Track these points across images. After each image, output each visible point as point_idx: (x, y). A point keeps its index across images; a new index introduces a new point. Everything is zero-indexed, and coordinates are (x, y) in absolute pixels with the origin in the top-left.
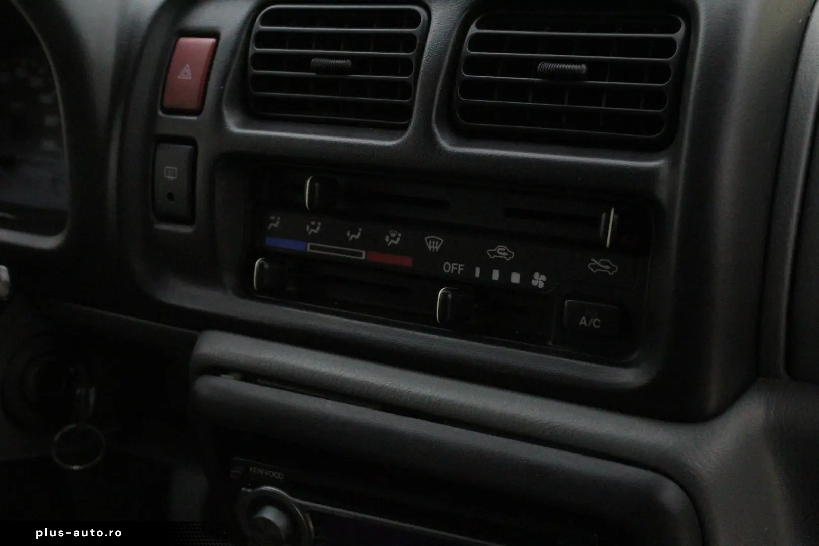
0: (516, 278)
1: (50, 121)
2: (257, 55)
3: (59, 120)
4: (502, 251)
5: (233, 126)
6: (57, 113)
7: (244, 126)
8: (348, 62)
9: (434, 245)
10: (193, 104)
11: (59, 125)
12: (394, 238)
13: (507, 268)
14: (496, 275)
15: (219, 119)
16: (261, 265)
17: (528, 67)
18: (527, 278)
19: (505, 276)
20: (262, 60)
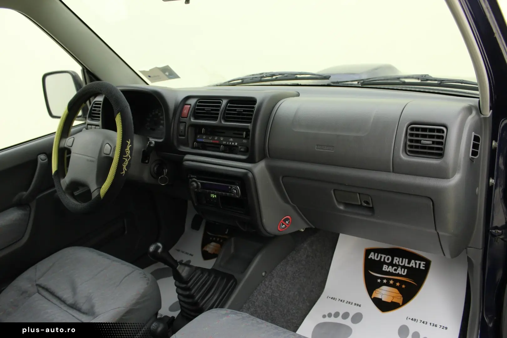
0: (233, 144)
1: (162, 122)
2: (197, 108)
3: (164, 122)
4: (231, 140)
5: (192, 120)
6: (164, 121)
7: (194, 120)
8: (210, 110)
9: (222, 139)
10: (186, 116)
11: (164, 123)
12: (216, 138)
13: (232, 142)
14: (230, 143)
15: (190, 119)
16: (195, 143)
17: (235, 110)
18: (235, 144)
19: (232, 143)
20: (198, 109)
